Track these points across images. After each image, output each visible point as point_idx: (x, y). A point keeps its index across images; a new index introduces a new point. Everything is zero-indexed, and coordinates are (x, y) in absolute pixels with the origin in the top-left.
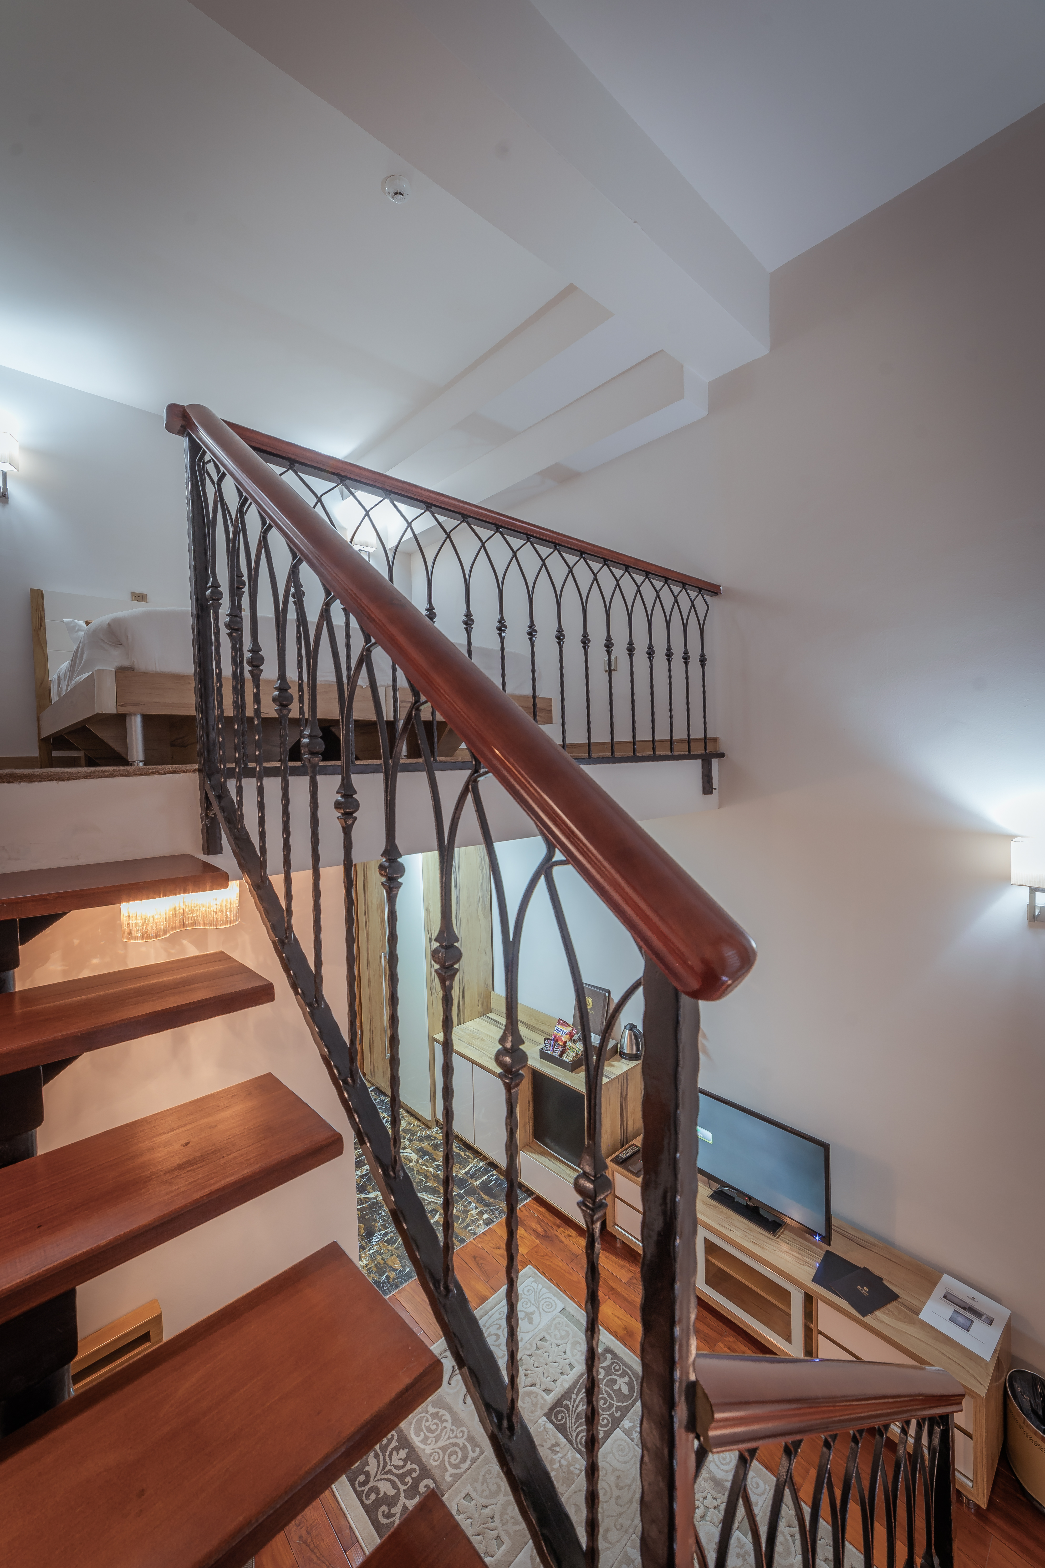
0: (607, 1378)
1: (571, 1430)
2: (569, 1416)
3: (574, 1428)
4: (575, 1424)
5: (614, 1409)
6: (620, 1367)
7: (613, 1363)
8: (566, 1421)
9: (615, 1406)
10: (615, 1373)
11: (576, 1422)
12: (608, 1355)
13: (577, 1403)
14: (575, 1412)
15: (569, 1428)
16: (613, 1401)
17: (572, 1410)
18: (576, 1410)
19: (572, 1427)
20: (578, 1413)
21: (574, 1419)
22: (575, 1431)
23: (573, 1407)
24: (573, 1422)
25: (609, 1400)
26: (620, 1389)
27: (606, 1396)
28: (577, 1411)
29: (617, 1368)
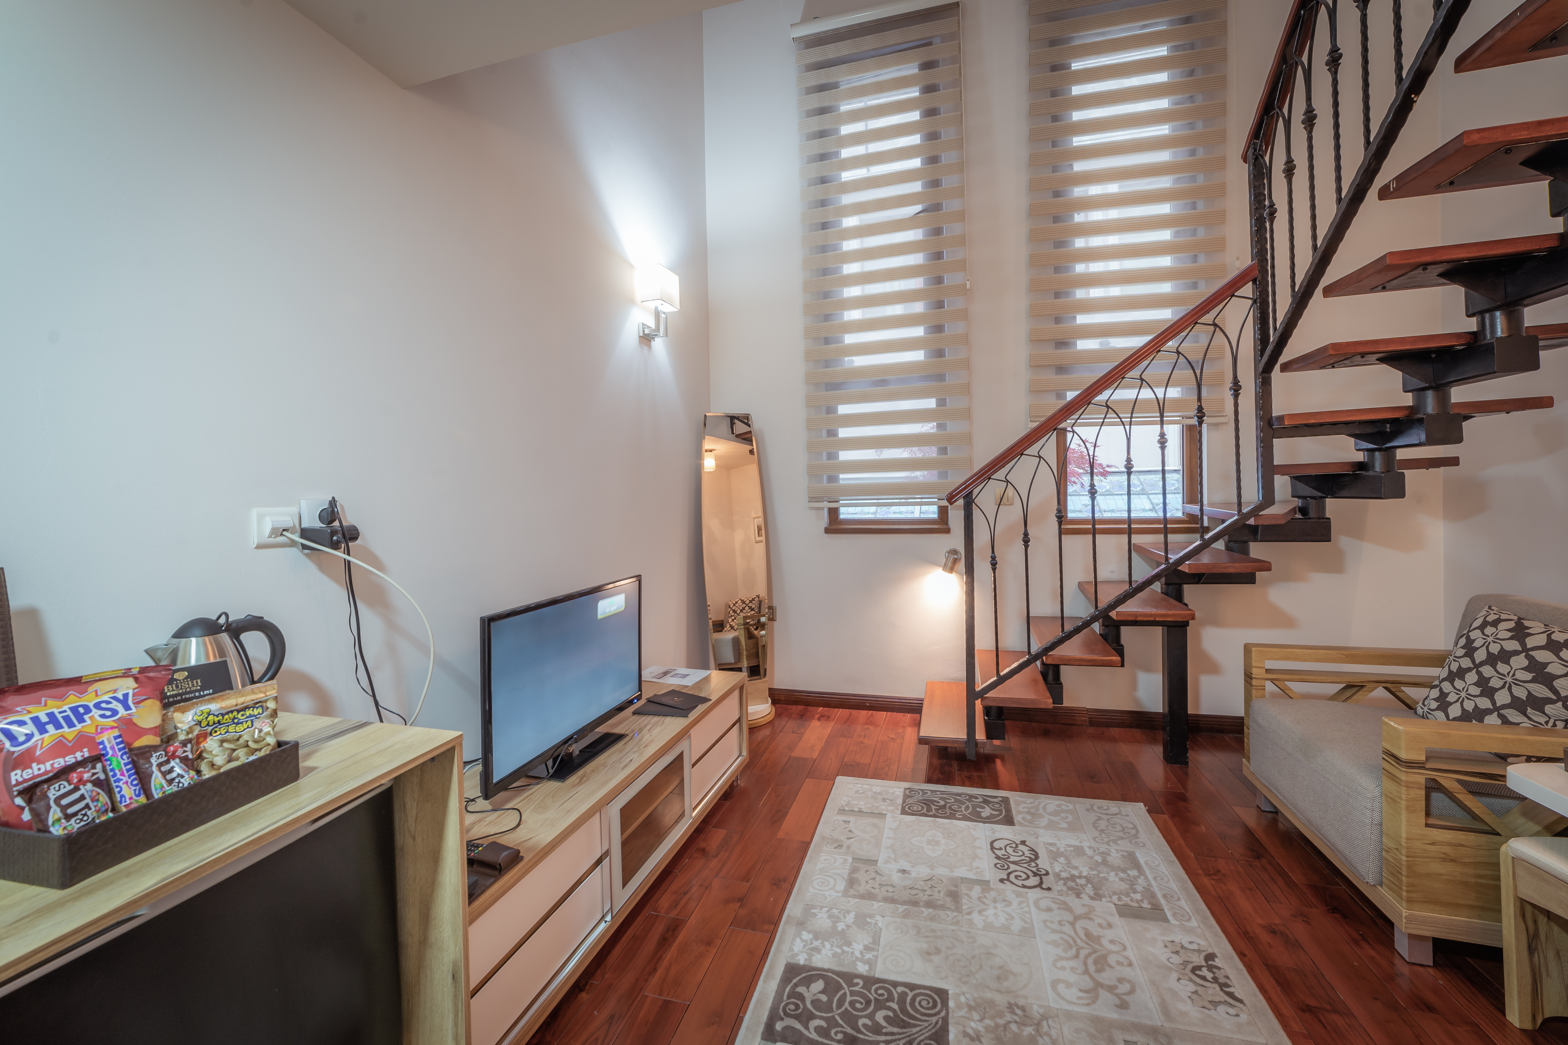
0: (818, 1013)
1: (930, 1028)
2: (916, 1038)
3: (926, 1024)
4: (919, 1025)
5: (856, 988)
6: (787, 1004)
7: (787, 1015)
8: (926, 1039)
9: (851, 989)
10: (802, 1006)
11: (915, 1026)
12: (779, 1026)
13: (889, 1038)
14: (903, 1033)
15: (930, 1030)
16: (845, 993)
17: (903, 1038)
18: (900, 1034)
19: (926, 1028)
20: (902, 1028)
21: (915, 1030)
22: (926, 1021)
23: (899, 1039)
24: (918, 1029)
25: (849, 999)
26: (822, 992)
27: (847, 1005)
28: (900, 1030)
29: (792, 1007)
